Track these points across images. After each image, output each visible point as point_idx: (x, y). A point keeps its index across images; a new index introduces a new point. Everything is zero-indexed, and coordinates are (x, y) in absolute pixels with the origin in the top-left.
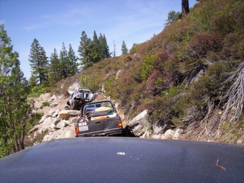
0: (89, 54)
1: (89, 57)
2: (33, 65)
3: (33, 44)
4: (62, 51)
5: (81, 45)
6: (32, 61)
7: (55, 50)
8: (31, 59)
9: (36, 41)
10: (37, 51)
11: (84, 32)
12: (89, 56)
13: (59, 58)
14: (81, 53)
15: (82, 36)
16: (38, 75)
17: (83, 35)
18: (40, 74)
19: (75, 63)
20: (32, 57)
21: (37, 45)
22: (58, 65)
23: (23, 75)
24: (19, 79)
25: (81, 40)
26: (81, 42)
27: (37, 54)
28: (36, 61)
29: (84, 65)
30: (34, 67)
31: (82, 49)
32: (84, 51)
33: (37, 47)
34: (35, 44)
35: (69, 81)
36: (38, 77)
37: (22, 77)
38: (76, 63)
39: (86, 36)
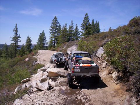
0: (88, 29)
3: (54, 20)
4: (70, 25)
5: (84, 23)
6: (51, 30)
7: (66, 24)
8: (51, 29)
9: (56, 18)
10: (55, 24)
11: (87, 14)
12: (88, 31)
13: (68, 30)
14: (82, 28)
15: (85, 17)
16: (54, 39)
17: (86, 16)
18: (55, 39)
19: (78, 36)
20: (52, 28)
22: (66, 34)
23: (46, 38)
24: (43, 40)
25: (84, 19)
26: (83, 21)
27: (55, 26)
28: (54, 31)
29: (83, 37)
30: (52, 34)
31: (84, 25)
32: (85, 27)
33: (56, 22)
34: (55, 20)
35: (70, 45)
36: (53, 41)
37: (45, 39)
38: (79, 36)
39: (88, 17)
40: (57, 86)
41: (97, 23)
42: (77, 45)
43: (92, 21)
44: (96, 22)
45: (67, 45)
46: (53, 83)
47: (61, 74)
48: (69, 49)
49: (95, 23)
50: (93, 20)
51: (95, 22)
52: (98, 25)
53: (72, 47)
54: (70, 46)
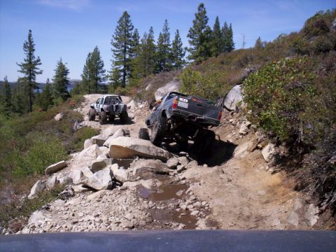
0: (205, 43)
1: (203, 48)
2: (117, 51)
3: (121, 19)
4: (162, 33)
5: (194, 26)
6: (115, 45)
7: (151, 31)
8: (115, 41)
9: (126, 15)
10: (125, 31)
11: (202, 6)
12: (205, 46)
13: (156, 44)
14: (191, 40)
15: (197, 12)
16: (122, 68)
17: (199, 10)
18: (125, 66)
19: (180, 59)
20: (117, 39)
21: (127, 21)
22: (152, 55)
23: (103, 65)
24: (97, 70)
25: (194, 18)
26: (194, 22)
27: (126, 35)
28: (122, 46)
29: (193, 61)
30: (117, 55)
31: (195, 33)
32: (197, 37)
33: (126, 25)
34: (124, 20)
35: (161, 80)
36: (121, 71)
37: (101, 68)
38: (182, 59)
39: (205, 12)
40: (131, 179)
41: (226, 27)
42: (177, 80)
43: (215, 23)
44: (225, 24)
45: (153, 81)
46: (120, 173)
47: (142, 151)
48: (159, 90)
49: (221, 28)
50: (217, 19)
51: (222, 26)
52: (229, 33)
53: (166, 87)
54: (162, 84)
